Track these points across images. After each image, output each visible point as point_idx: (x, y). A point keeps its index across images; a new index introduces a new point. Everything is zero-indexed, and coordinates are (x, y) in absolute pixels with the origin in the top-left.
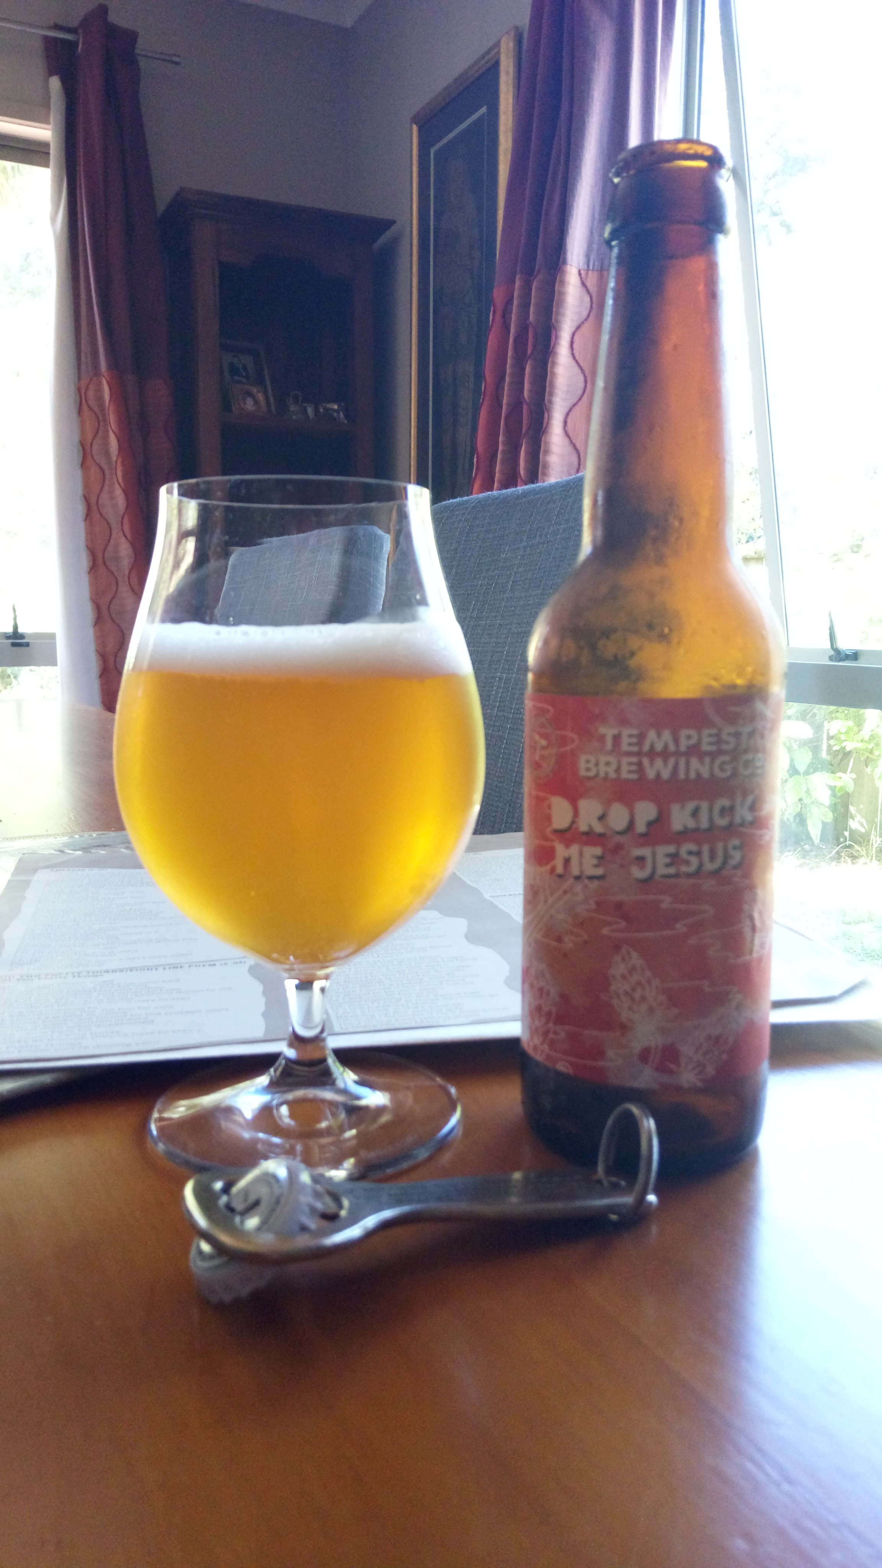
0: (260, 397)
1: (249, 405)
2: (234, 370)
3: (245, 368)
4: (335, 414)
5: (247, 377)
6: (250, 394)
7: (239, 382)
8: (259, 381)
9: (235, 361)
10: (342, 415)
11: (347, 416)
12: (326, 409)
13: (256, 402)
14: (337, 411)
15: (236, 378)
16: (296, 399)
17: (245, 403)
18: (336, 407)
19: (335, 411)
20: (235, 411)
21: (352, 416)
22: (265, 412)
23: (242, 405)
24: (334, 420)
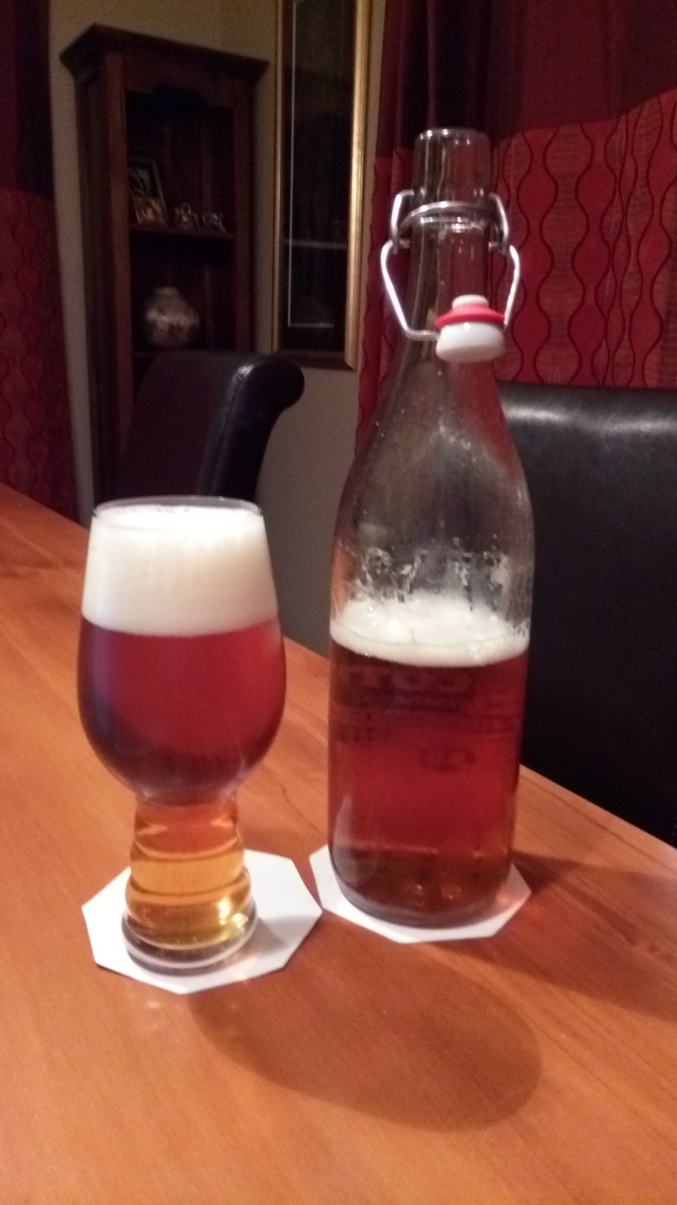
0: (158, 208)
1: (149, 215)
2: (133, 183)
3: (142, 181)
4: (215, 223)
5: (145, 190)
6: (149, 205)
7: (140, 195)
8: (155, 194)
9: (134, 175)
10: (221, 224)
11: (225, 224)
12: (208, 218)
13: (155, 212)
14: (217, 221)
15: (136, 189)
16: (186, 210)
17: (146, 212)
18: (216, 217)
19: (214, 220)
20: (139, 220)
21: (230, 225)
22: (161, 220)
23: (145, 215)
24: (215, 228)
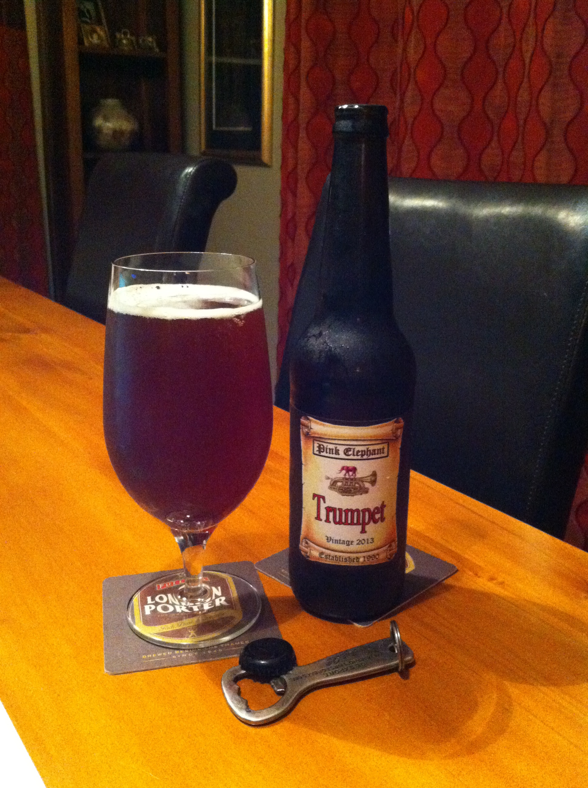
0: (102, 33)
1: (95, 40)
2: (81, 14)
3: (88, 11)
4: (150, 45)
5: (91, 19)
6: (94, 31)
7: (86, 23)
8: (99, 23)
10: (155, 45)
11: (159, 45)
12: (144, 41)
13: (99, 37)
14: (152, 42)
15: (84, 19)
16: (125, 34)
17: (92, 38)
18: (150, 39)
19: (150, 42)
20: (86, 44)
21: (163, 45)
22: (105, 44)
23: (91, 39)
24: (151, 48)
